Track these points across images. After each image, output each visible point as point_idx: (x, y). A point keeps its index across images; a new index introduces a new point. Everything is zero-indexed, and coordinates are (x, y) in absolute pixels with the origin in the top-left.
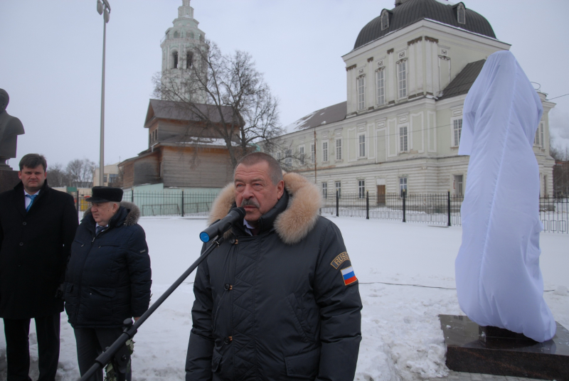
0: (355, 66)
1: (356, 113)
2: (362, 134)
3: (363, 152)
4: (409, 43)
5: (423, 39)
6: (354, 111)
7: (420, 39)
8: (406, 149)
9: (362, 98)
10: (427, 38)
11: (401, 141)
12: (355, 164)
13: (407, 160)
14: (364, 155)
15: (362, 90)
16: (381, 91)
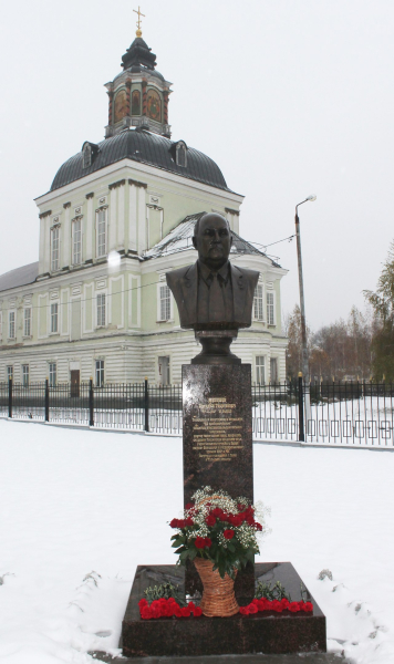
0: (49, 213)
1: (48, 274)
2: (54, 302)
3: (55, 327)
4: (111, 187)
5: (127, 183)
6: (46, 272)
7: (123, 182)
8: (104, 323)
9: (56, 255)
10: (131, 182)
11: (99, 312)
12: (46, 342)
13: (105, 337)
14: (56, 330)
15: (56, 245)
16: (78, 247)
